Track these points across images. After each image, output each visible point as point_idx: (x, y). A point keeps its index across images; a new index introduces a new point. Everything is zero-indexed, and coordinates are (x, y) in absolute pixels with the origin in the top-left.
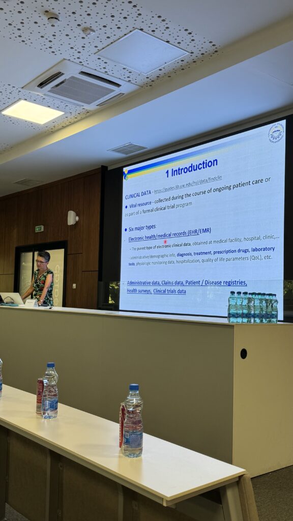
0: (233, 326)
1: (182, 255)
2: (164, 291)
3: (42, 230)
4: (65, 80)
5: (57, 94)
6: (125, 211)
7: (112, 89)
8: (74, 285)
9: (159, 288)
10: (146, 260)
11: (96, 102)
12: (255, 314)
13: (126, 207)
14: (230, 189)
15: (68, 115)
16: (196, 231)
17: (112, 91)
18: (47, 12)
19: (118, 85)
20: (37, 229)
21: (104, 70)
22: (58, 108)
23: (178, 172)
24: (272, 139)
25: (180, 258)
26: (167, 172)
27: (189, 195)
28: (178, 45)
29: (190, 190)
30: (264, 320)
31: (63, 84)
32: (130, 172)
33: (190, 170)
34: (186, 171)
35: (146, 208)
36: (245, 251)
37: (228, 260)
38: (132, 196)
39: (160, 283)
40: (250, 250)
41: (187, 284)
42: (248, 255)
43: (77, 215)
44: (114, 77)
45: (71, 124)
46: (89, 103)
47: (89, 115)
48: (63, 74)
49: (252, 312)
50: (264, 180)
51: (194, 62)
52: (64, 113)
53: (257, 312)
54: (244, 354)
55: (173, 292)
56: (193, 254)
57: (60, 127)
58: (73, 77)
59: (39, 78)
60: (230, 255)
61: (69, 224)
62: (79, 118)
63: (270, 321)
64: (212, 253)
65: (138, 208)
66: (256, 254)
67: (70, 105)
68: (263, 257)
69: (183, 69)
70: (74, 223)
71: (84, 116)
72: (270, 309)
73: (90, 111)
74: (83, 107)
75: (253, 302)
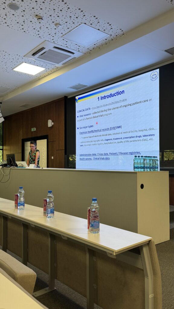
0: (137, 173)
1: (107, 140)
2: (99, 159)
3: (35, 130)
4: (46, 51)
5: (42, 59)
6: (77, 119)
7: (70, 55)
8: (53, 157)
9: (96, 157)
10: (89, 143)
11: (62, 62)
12: (147, 167)
13: (78, 117)
14: (131, 105)
15: (47, 70)
16: (114, 128)
17: (71, 56)
18: (37, 15)
19: (73, 53)
20: (32, 130)
21: (66, 46)
22: (42, 66)
23: (104, 97)
24: (152, 79)
25: (106, 142)
26: (99, 98)
27: (110, 109)
28: (104, 31)
29: (111, 107)
30: (152, 170)
31: (45, 54)
32: (79, 99)
33: (110, 96)
34: (108, 97)
35: (88, 117)
36: (140, 137)
37: (131, 141)
38: (80, 111)
39: (96, 154)
40: (142, 136)
41: (110, 155)
42: (141, 138)
43: (53, 122)
44: (71, 49)
45: (49, 74)
46: (58, 63)
47: (58, 69)
48: (45, 48)
49: (146, 166)
50: (149, 100)
51: (112, 40)
52: (45, 69)
53: (148, 166)
54: (142, 186)
55: (103, 159)
56: (113, 139)
57: (43, 76)
58: (50, 50)
59: (33, 51)
60: (132, 139)
61: (49, 126)
62: (53, 71)
63: (155, 170)
64: (123, 138)
65: (84, 117)
66: (145, 138)
67: (48, 65)
68: (149, 139)
69: (106, 44)
70: (52, 126)
71: (56, 70)
72: (154, 164)
73: (59, 67)
74: (55, 65)
75: (146, 161)
